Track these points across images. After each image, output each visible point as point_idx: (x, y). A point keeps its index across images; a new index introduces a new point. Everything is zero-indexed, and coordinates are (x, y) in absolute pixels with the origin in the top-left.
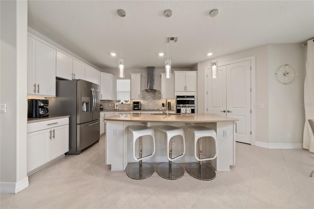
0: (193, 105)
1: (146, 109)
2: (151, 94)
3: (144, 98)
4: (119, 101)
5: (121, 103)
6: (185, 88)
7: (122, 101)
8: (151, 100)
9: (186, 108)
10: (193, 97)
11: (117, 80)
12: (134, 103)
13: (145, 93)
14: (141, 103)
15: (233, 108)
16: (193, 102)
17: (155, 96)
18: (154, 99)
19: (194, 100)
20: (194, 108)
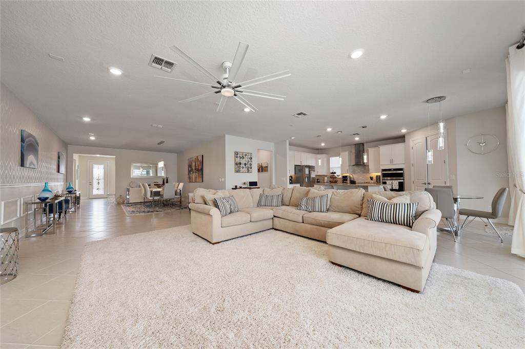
0: (402, 178)
2: (361, 168)
3: (354, 172)
6: (392, 161)
8: (361, 173)
9: (392, 181)
10: (401, 169)
11: (331, 158)
12: (343, 177)
14: (349, 176)
15: (433, 179)
16: (401, 175)
17: (364, 170)
18: (364, 172)
20: (402, 181)
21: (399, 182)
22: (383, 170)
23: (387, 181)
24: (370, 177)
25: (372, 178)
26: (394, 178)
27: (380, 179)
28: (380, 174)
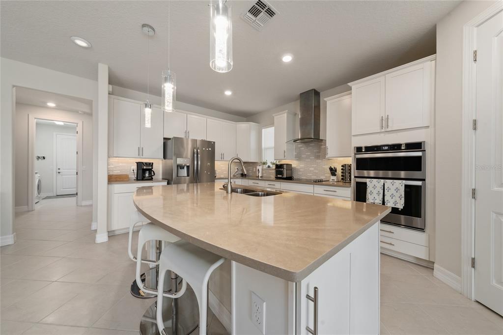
0: (416, 174)
1: (302, 178)
2: (311, 148)
3: (298, 157)
4: (264, 163)
5: (267, 166)
6: (384, 122)
7: (269, 164)
8: (311, 159)
9: (382, 181)
11: (263, 130)
12: (278, 166)
13: (301, 147)
14: (293, 166)
16: (416, 164)
17: (319, 152)
18: (318, 157)
19: (419, 158)
20: (419, 183)
21: (406, 186)
22: (359, 150)
23: (368, 181)
24: (331, 169)
25: (333, 171)
26: (390, 173)
27: (350, 173)
28: (350, 161)
